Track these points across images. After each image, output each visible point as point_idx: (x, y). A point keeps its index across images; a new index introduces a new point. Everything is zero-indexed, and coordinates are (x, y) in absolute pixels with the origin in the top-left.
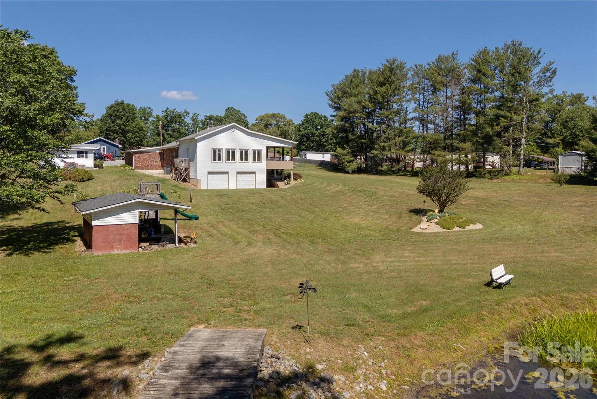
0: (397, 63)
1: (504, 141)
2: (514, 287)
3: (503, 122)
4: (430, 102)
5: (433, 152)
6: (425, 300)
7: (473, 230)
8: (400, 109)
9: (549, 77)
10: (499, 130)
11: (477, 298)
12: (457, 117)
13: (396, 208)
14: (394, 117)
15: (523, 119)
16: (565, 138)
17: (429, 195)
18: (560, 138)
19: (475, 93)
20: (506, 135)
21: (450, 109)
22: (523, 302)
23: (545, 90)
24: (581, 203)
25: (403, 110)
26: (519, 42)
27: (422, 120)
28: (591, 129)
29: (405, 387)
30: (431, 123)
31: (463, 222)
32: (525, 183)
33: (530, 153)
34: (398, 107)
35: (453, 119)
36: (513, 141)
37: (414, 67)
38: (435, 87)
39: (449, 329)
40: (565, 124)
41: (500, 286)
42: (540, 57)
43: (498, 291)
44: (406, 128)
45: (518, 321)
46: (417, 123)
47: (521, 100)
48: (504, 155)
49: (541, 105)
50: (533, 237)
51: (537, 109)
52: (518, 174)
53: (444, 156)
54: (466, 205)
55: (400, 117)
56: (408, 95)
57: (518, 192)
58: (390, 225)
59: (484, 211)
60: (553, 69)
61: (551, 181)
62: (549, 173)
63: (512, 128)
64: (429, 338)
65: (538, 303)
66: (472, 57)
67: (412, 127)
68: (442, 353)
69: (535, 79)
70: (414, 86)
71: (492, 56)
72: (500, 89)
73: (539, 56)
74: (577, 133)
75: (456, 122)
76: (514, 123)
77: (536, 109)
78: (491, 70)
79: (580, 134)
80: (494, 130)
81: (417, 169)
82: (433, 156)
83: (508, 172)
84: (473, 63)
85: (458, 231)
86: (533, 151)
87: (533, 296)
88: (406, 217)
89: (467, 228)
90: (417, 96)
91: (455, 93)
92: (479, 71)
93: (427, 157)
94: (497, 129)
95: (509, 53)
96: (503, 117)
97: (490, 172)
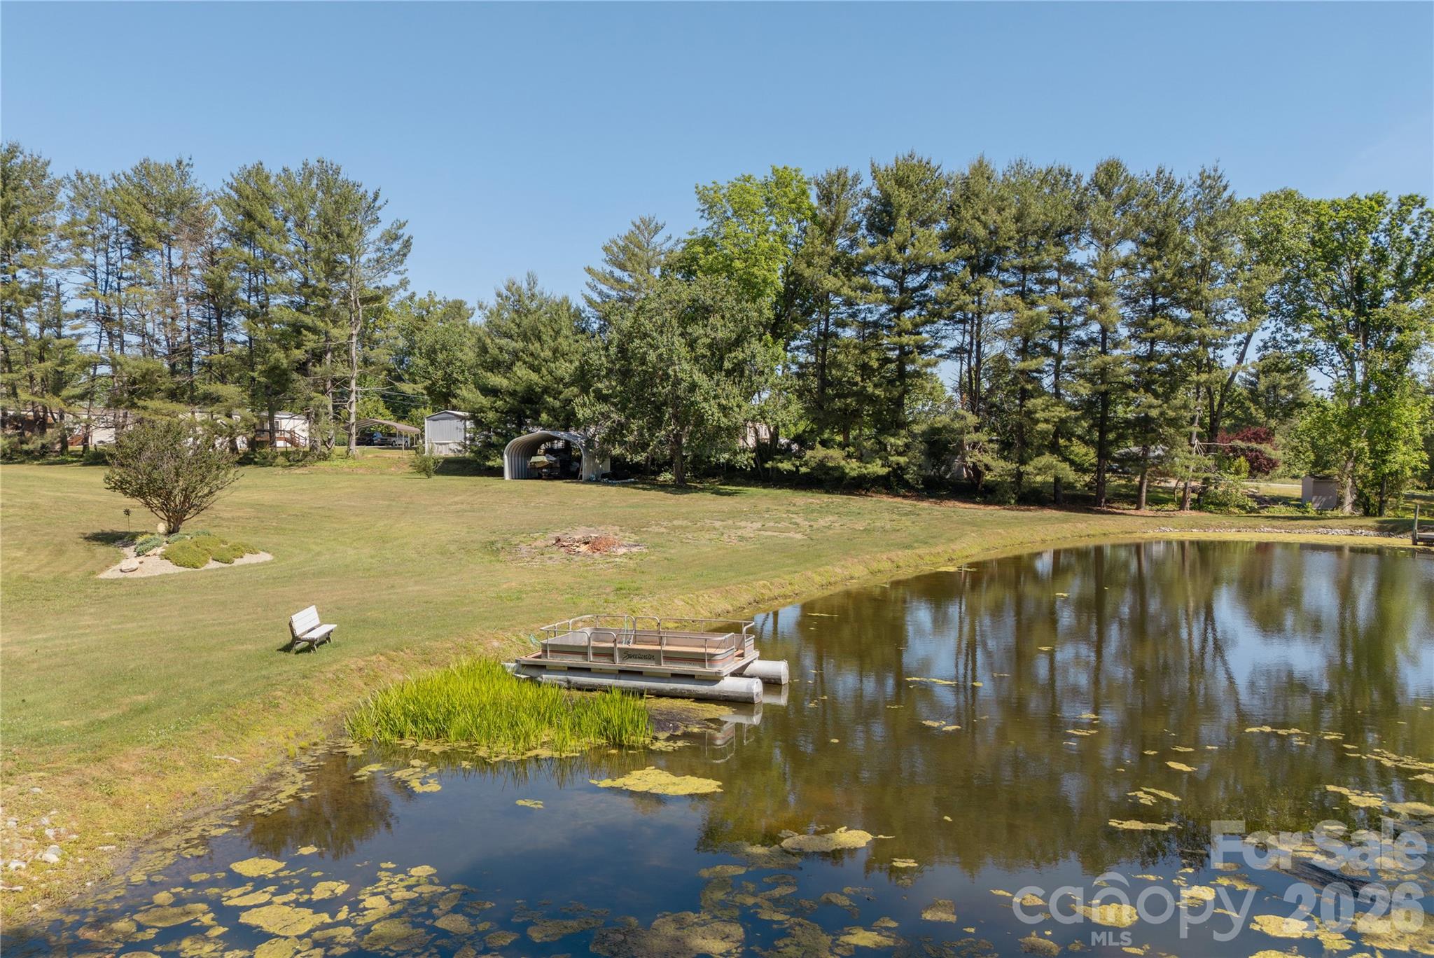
0: (21, 158)
1: (315, 384)
2: (337, 645)
3: (311, 341)
4: (125, 275)
5: (141, 403)
6: (143, 694)
7: (251, 565)
8: (40, 286)
9: (398, 254)
10: (301, 357)
11: (264, 672)
12: (200, 319)
13: (48, 534)
14: (24, 305)
15: (351, 336)
16: (434, 384)
17: (139, 493)
18: (425, 384)
19: (242, 266)
20: (318, 369)
21: (181, 300)
22: (353, 667)
23: (391, 280)
24: (464, 507)
25: (48, 289)
26: (334, 167)
27: (105, 319)
28: (477, 365)
29: (106, 848)
30: (133, 329)
31: (228, 550)
32: (361, 474)
33: (371, 415)
34: (34, 280)
35: (192, 325)
36: (333, 384)
37: (74, 178)
38: (139, 238)
39: (204, 732)
40: (431, 354)
41: (311, 646)
42: (379, 208)
43: (306, 655)
44: (59, 337)
45: (345, 700)
46: (92, 327)
47: (346, 297)
48: (316, 415)
49: (388, 316)
50: (375, 566)
51: (380, 323)
52: (347, 457)
53: (173, 414)
54: (233, 519)
55: (40, 308)
56: (61, 251)
57: (347, 490)
58: (32, 572)
59: (276, 528)
60: (406, 238)
61: (411, 470)
62: (405, 455)
63: (329, 355)
64: (156, 756)
65: (381, 664)
66: (230, 180)
67: (79, 337)
68: (189, 776)
69: (370, 254)
70: (77, 229)
71: (276, 186)
72: (300, 265)
73: (377, 204)
74: (455, 375)
75: (198, 332)
76: (333, 345)
77: (378, 323)
78: (276, 219)
79: (460, 378)
80: (292, 357)
81: (100, 446)
82: (142, 414)
83: (327, 452)
84: (233, 193)
85: (217, 569)
86: (377, 411)
87: (372, 654)
88: (79, 552)
89: (238, 562)
90: (88, 256)
91: (192, 262)
92: (249, 216)
93: (125, 416)
94: (298, 354)
95: (313, 186)
96: (308, 329)
97: (286, 454)
